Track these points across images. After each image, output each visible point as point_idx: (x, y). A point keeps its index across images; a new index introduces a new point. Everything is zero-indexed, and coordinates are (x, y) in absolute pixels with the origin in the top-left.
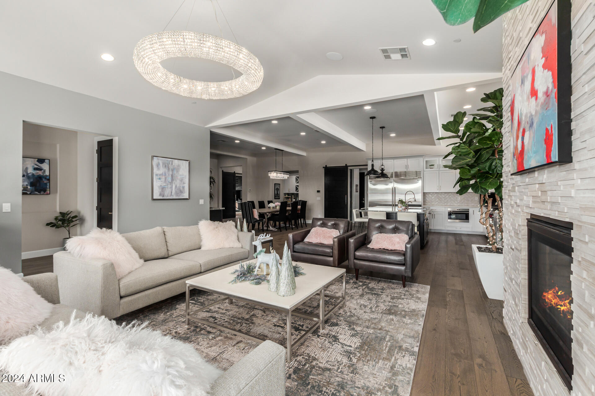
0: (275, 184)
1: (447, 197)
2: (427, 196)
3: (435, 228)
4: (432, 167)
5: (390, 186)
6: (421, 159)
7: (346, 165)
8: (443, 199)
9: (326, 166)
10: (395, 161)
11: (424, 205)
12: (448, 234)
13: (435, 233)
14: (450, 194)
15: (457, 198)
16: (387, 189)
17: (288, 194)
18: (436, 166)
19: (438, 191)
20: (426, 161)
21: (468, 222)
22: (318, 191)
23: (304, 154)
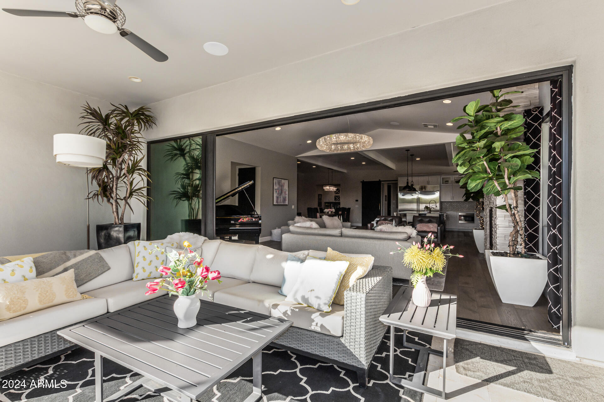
0: (319, 195)
1: (458, 204)
2: (443, 204)
3: (449, 228)
4: (447, 182)
5: (415, 196)
6: (439, 177)
7: (380, 180)
8: (455, 207)
9: (363, 180)
10: (419, 177)
11: (441, 211)
12: (459, 232)
13: (449, 231)
14: (460, 203)
15: (465, 206)
16: (413, 199)
17: (328, 203)
18: (450, 182)
19: (451, 201)
20: (442, 178)
21: (474, 223)
22: (357, 201)
23: (345, 171)
